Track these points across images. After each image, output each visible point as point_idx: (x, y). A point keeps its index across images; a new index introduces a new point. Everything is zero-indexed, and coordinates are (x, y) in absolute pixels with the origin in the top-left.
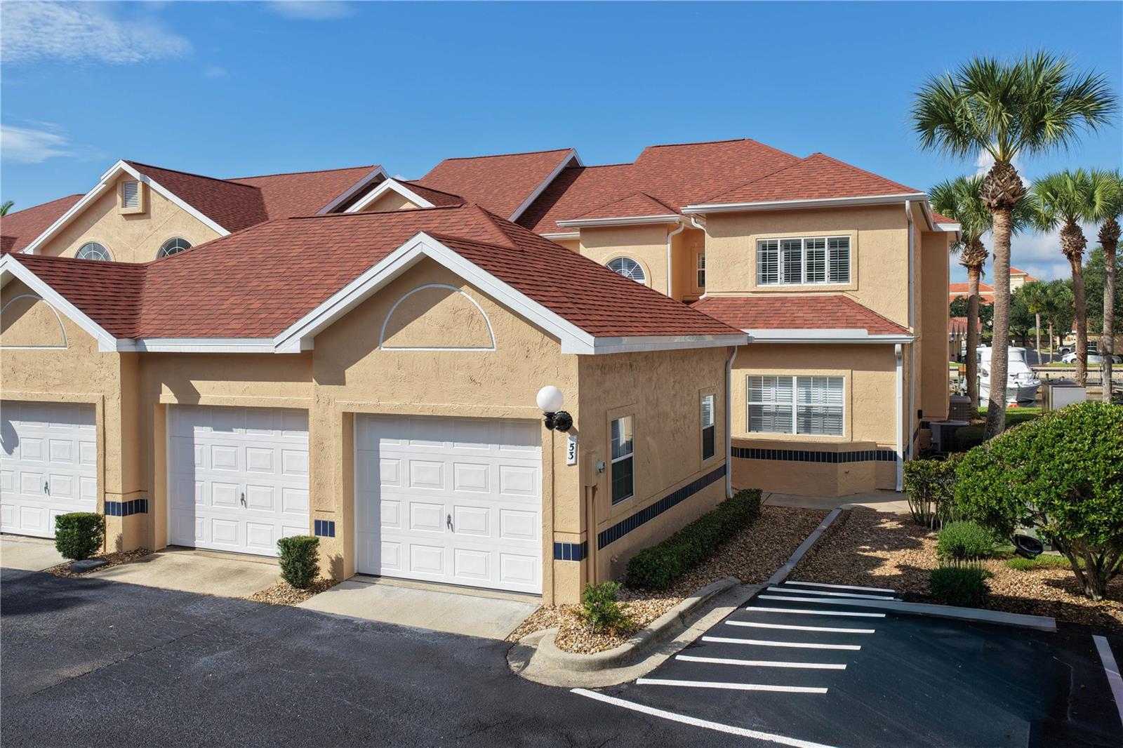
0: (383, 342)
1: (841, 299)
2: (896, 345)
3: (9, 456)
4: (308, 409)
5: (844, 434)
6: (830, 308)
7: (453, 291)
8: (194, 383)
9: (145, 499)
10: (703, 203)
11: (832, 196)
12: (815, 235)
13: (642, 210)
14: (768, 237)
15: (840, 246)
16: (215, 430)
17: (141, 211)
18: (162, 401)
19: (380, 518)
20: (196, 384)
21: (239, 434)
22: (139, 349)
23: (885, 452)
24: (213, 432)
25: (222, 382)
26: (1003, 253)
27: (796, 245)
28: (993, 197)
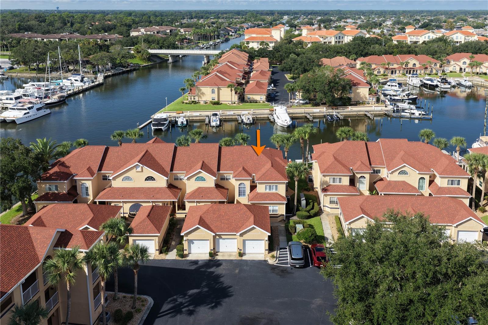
0: (248, 233)
1: (277, 193)
3: (193, 245)
5: (278, 213)
6: (275, 195)
9: (214, 249)
11: (276, 181)
15: (276, 186)
17: (141, 171)
18: (217, 238)
19: (246, 248)
21: (226, 240)
25: (225, 236)
27: (271, 186)
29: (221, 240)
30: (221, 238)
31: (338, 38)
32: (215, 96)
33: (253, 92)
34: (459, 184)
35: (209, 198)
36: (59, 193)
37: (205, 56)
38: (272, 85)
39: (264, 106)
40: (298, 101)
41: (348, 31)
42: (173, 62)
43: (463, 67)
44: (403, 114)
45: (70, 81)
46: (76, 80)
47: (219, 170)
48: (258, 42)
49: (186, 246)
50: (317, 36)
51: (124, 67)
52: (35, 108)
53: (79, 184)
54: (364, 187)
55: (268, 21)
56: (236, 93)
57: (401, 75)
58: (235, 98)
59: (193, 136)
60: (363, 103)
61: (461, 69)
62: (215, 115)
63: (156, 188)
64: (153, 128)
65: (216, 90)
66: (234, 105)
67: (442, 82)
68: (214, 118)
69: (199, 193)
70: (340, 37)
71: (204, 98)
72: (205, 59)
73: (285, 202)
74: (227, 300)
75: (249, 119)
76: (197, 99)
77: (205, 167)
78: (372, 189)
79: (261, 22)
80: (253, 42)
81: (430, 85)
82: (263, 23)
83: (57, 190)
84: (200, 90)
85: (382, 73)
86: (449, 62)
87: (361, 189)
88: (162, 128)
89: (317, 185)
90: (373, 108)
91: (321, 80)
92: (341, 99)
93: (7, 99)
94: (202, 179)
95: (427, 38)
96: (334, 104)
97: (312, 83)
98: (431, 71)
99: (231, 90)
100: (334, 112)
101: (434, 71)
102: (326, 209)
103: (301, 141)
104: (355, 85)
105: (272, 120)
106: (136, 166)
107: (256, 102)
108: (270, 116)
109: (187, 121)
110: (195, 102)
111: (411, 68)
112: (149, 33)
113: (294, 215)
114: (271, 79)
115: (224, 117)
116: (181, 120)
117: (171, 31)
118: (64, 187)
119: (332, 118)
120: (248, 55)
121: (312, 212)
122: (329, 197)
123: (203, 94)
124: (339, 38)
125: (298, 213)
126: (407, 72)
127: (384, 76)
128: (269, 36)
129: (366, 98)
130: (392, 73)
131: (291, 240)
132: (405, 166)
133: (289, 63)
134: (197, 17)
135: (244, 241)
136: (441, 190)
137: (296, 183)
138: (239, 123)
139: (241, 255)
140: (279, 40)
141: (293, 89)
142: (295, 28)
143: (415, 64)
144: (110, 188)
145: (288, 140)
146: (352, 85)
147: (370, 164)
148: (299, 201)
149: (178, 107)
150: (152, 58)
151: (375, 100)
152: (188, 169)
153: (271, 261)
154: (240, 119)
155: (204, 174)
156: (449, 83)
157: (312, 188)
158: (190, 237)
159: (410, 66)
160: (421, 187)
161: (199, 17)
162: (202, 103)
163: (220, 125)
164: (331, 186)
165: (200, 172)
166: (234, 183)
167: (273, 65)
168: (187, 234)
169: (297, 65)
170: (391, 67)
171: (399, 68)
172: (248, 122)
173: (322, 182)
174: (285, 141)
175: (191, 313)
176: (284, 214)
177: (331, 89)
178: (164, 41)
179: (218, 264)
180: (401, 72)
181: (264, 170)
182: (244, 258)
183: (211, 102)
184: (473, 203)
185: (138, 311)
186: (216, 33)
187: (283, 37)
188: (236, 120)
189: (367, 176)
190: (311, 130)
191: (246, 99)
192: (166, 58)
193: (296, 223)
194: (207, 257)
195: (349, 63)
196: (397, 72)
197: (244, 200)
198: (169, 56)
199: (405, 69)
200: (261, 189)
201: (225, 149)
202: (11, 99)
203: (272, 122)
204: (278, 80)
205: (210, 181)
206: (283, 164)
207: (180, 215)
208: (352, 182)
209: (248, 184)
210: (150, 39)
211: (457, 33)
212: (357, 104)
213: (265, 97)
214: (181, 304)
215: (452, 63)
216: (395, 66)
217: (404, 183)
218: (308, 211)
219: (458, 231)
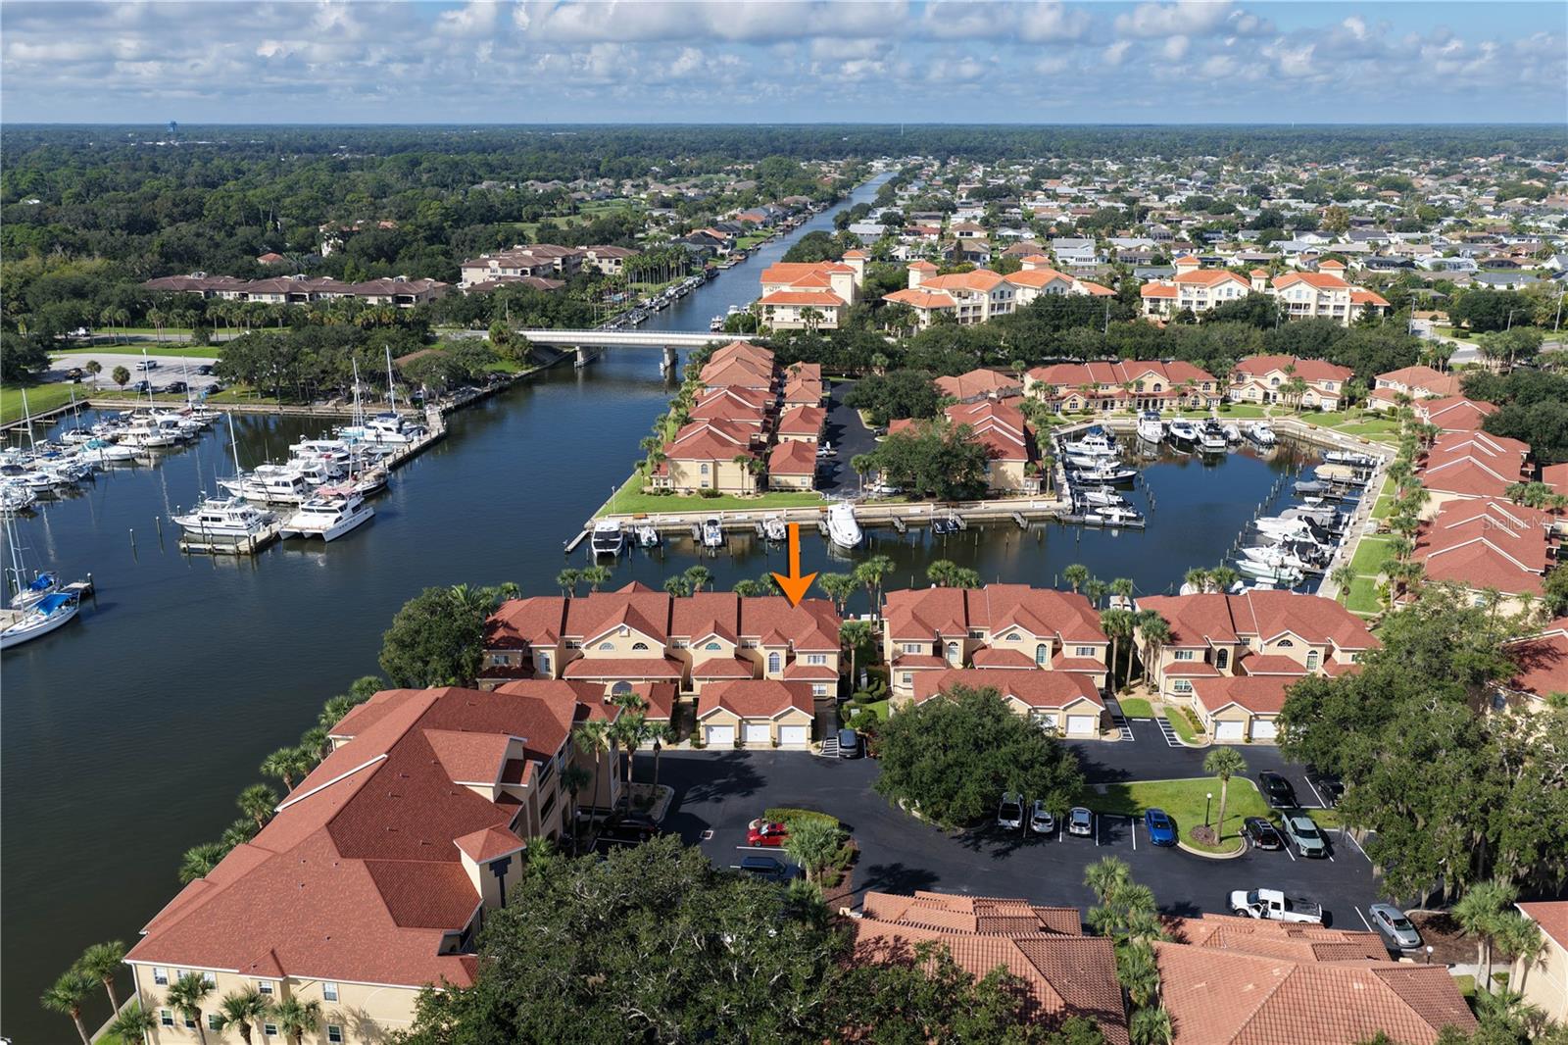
29: (749, 727)
30: (749, 723)
31: (998, 295)
32: (709, 478)
33: (785, 469)
34: (1092, 654)
35: (726, 674)
36: (510, 668)
37: (665, 350)
38: (828, 444)
39: (809, 501)
40: (878, 488)
41: (1029, 272)
42: (585, 365)
43: (1272, 389)
44: (1089, 517)
45: (373, 432)
46: (386, 429)
47: (739, 634)
48: (796, 308)
49: (703, 734)
50: (945, 292)
51: (476, 383)
52: (349, 508)
53: (535, 654)
54: (956, 659)
55: (824, 192)
56: (751, 473)
57: (1124, 411)
58: (750, 483)
59: (691, 578)
60: (1013, 493)
61: (1267, 395)
62: (713, 523)
63: (648, 660)
64: (595, 551)
65: (710, 466)
66: (748, 497)
67: (1210, 434)
68: (711, 530)
69: (712, 666)
70: (1002, 292)
71: (685, 484)
72: (667, 356)
73: (837, 679)
74: (760, 789)
75: (779, 531)
76: (670, 485)
77: (719, 629)
78: (967, 661)
79: (804, 198)
80: (783, 307)
81: (1182, 440)
82: (809, 200)
83: (507, 662)
84: (678, 466)
85: (1081, 406)
86: (1240, 378)
87: (952, 662)
88: (614, 550)
89: (888, 656)
90: (1030, 505)
91: (924, 449)
92: (964, 486)
93: (277, 484)
94: (716, 647)
95: (1225, 292)
96: (952, 496)
97: (906, 455)
98: (1195, 403)
99: (742, 468)
100: (950, 514)
101: (1202, 403)
102: (898, 691)
103: (868, 585)
104: (996, 455)
105: (825, 532)
106: (621, 629)
107: (794, 491)
108: (821, 523)
109: (657, 533)
110: (666, 492)
111: (1149, 395)
112: (510, 272)
113: (850, 698)
114: (826, 423)
115: (729, 525)
116: (646, 535)
117: (564, 261)
118: (516, 660)
119: (944, 527)
120: (771, 355)
121: (876, 694)
122: (901, 673)
123: (683, 474)
124: (1002, 297)
125: (856, 695)
126: (1139, 404)
127: (1085, 414)
128: (824, 290)
129: (1018, 482)
130: (1105, 407)
131: (843, 727)
132: (1015, 628)
133: (868, 390)
134: (612, 170)
135: (780, 727)
136: (1067, 662)
137: (853, 652)
138: (760, 539)
139: (775, 745)
140: (849, 300)
141: (867, 467)
142: (901, 225)
143: (1158, 385)
144: (580, 661)
145: (845, 584)
146: (990, 455)
147: (967, 624)
148: (858, 679)
149: (634, 503)
150: (535, 354)
151: (1036, 486)
152: (694, 632)
153: (815, 752)
154: (762, 531)
155: (719, 640)
156: (1225, 436)
157: (883, 661)
158: (708, 722)
159: (1148, 389)
160: (1040, 658)
161: (620, 173)
162: (681, 493)
163: (724, 544)
164: (906, 657)
165: (713, 637)
166: (762, 651)
167: (832, 379)
168: (704, 719)
169: (883, 394)
170: (1101, 392)
171: (1121, 394)
172: (778, 537)
173: (894, 651)
174: (841, 587)
175: (718, 800)
176: (836, 696)
177: (945, 469)
178: (558, 305)
179: (747, 754)
180: (1126, 404)
181: (805, 634)
182: (779, 748)
183: (700, 491)
184: (1114, 682)
185: (660, 797)
186: (682, 257)
187: (860, 284)
188: (752, 531)
189: (961, 642)
190: (885, 567)
191: (771, 483)
192: (565, 350)
193: (850, 707)
194: (732, 747)
195: (1004, 386)
196: (1117, 404)
197: (777, 676)
198: (577, 348)
199: (1134, 396)
200: (802, 660)
201: (747, 602)
202: (285, 484)
203: (824, 536)
204: (842, 427)
205: (727, 650)
206: (835, 624)
207: (686, 698)
208: (938, 650)
209: (782, 654)
210: (526, 298)
211: (1299, 283)
212: (999, 495)
213: (811, 479)
214: (707, 792)
215: (1249, 379)
216: (1113, 390)
217: (1015, 652)
218: (871, 693)
219: (1068, 716)
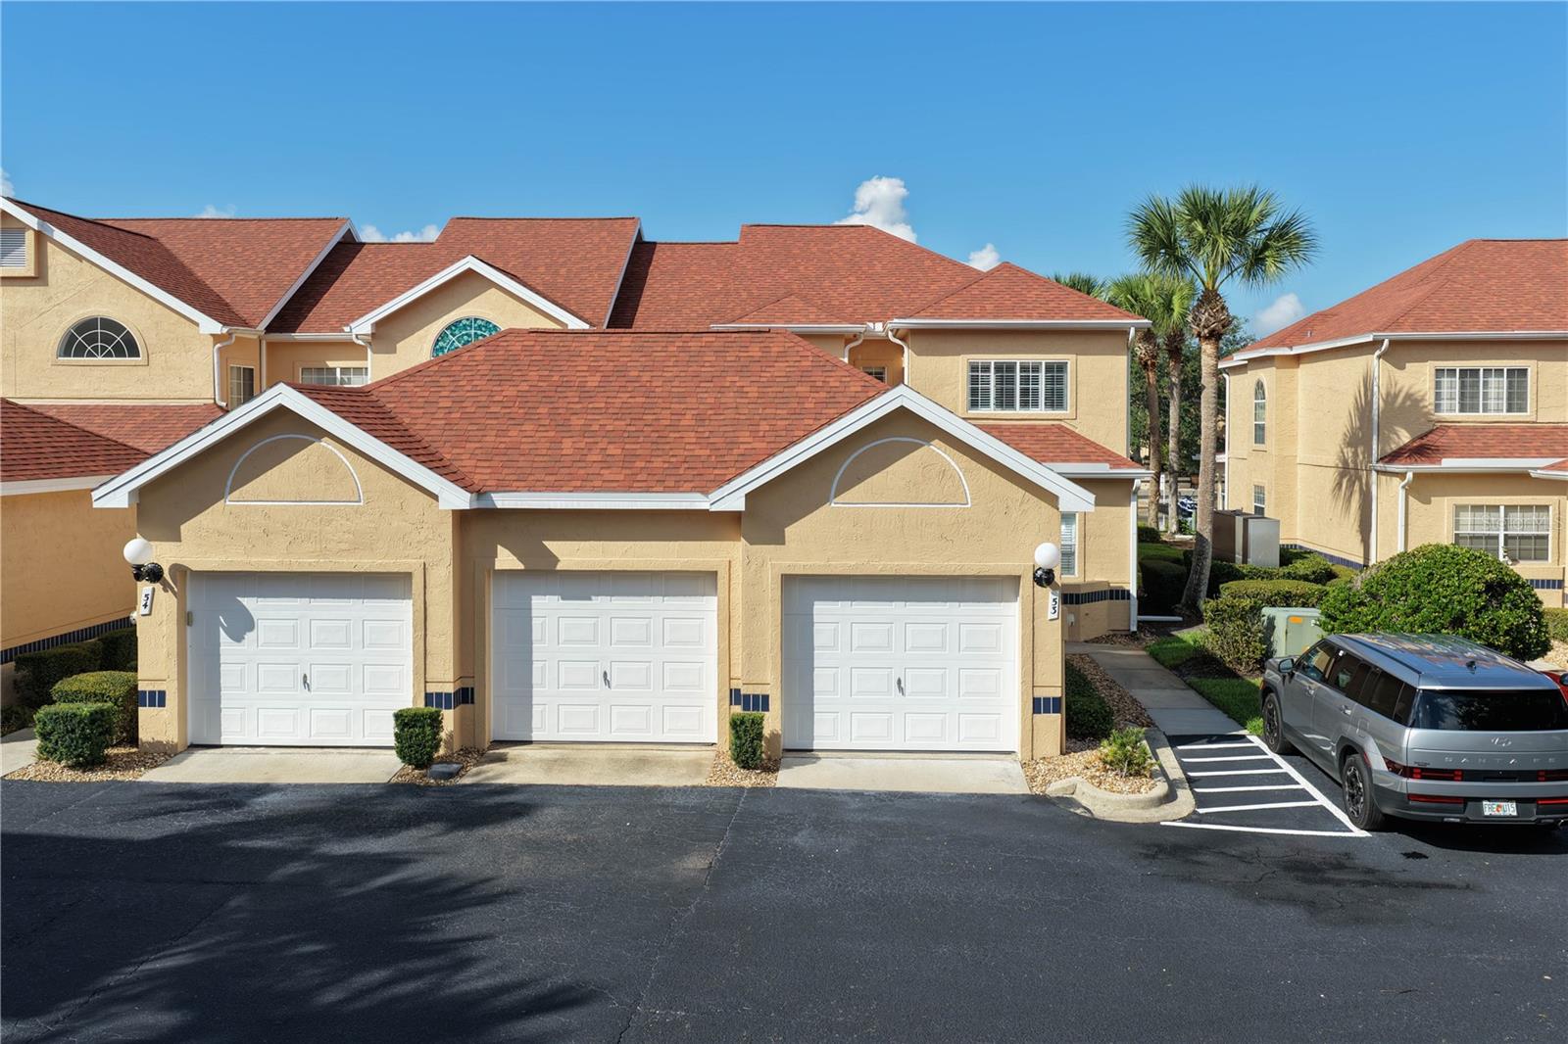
0: (835, 497)
1: (1060, 427)
2: (1136, 481)
3: (236, 643)
4: (716, 572)
5: (1077, 575)
6: (1053, 438)
7: (922, 445)
8: (548, 544)
9: (470, 686)
10: (911, 317)
11: (1053, 318)
12: (1030, 358)
13: (812, 316)
14: (980, 358)
15: (1057, 371)
16: (563, 599)
17: (32, 274)
18: (498, 566)
19: (813, 687)
20: (552, 546)
21: (600, 603)
22: (483, 505)
23: (1117, 591)
24: (561, 601)
25: (592, 542)
26: (1212, 384)
27: (1011, 367)
28: (1205, 327)
29: (546, 609)
30: (543, 574)
139: (758, 749)
164: (1451, 433)
173: (1378, 403)
182: (795, 779)
